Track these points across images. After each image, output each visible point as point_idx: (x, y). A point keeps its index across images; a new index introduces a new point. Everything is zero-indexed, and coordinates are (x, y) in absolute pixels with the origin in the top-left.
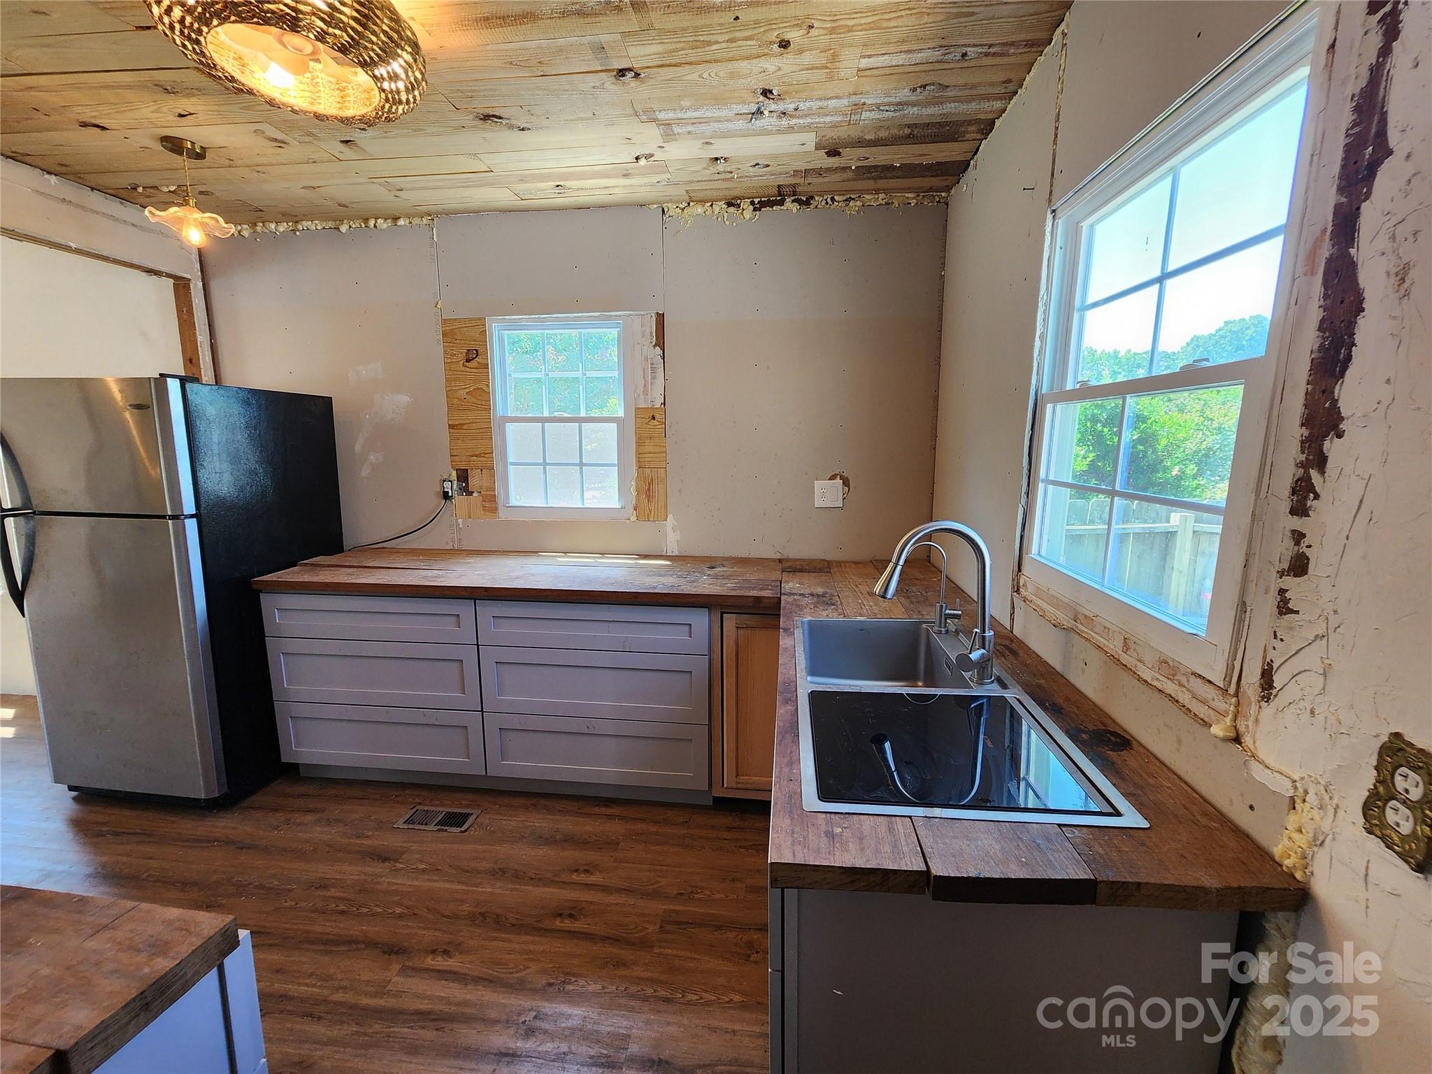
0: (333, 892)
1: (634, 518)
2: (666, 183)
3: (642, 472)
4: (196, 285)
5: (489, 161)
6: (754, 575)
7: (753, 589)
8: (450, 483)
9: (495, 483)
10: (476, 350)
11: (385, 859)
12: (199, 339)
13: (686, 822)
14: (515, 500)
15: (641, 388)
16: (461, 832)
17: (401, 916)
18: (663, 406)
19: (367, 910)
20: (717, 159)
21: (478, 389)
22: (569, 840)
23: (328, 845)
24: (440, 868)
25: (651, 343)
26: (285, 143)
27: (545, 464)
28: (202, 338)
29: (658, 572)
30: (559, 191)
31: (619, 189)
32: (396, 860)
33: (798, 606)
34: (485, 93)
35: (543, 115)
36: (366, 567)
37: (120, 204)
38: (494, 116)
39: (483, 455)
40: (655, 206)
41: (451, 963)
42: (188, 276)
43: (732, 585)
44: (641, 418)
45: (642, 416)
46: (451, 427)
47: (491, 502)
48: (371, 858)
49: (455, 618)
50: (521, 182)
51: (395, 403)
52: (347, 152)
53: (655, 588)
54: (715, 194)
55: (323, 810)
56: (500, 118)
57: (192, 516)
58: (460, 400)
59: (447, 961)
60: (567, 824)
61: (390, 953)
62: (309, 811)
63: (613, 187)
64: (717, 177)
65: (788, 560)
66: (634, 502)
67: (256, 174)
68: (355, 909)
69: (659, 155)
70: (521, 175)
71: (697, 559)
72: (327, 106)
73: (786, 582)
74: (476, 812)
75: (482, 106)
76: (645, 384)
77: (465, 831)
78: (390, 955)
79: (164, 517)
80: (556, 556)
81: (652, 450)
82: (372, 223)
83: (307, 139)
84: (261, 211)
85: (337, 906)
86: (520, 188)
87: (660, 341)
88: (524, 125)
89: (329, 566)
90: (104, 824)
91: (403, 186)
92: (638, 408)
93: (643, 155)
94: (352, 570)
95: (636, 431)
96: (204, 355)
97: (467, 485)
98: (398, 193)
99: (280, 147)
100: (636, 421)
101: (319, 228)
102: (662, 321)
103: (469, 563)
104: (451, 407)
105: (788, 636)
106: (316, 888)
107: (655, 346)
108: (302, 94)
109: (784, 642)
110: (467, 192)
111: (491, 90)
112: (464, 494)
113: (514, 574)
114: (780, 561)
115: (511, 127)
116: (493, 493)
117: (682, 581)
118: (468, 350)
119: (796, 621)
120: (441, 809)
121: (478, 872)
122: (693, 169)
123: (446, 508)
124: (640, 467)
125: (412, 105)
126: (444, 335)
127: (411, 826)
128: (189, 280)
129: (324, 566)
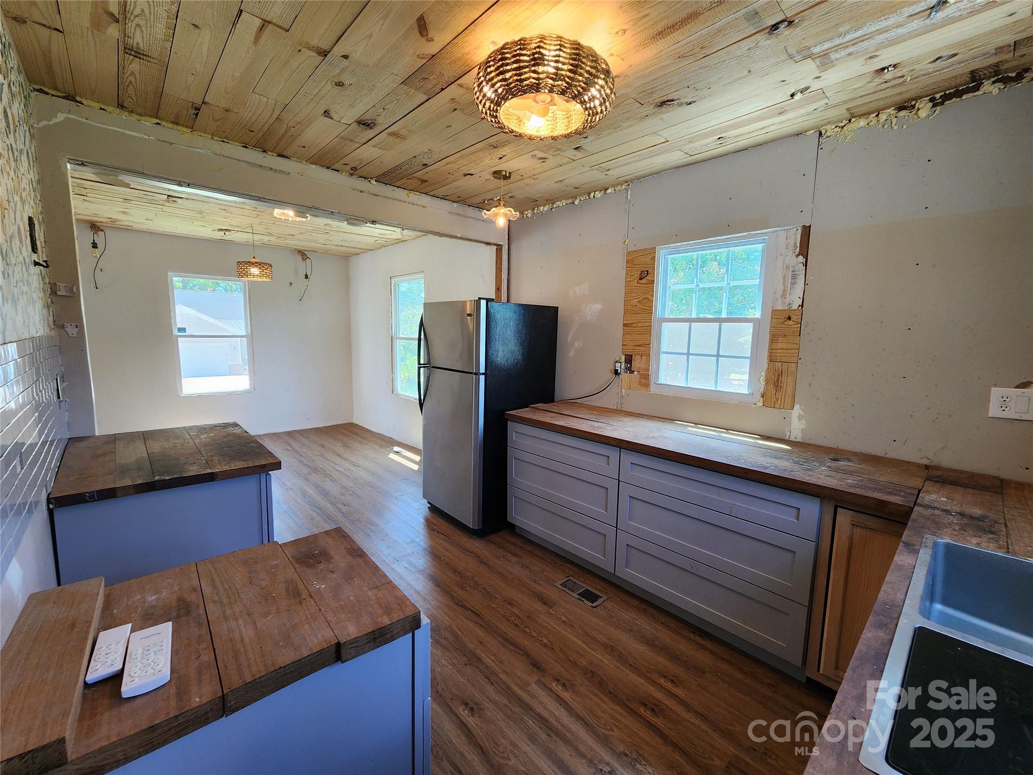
0: (515, 610)
1: (760, 404)
2: (823, 108)
3: (772, 365)
4: (505, 248)
5: (666, 134)
6: (886, 477)
7: (879, 491)
8: (620, 364)
9: (649, 366)
10: (647, 271)
11: (545, 604)
12: (503, 276)
13: (774, 686)
14: (662, 380)
15: (780, 293)
16: (592, 606)
17: (545, 645)
18: (800, 308)
19: (529, 631)
20: (883, 69)
21: (645, 298)
22: (663, 649)
23: (519, 580)
24: (574, 625)
25: (795, 252)
26: (546, 159)
27: (688, 354)
28: (504, 276)
29: (776, 454)
30: (720, 142)
31: (776, 126)
32: (551, 607)
33: (936, 523)
34: (660, 87)
35: (706, 87)
36: (562, 414)
37: (478, 211)
38: (668, 101)
39: (643, 345)
40: (812, 132)
41: (566, 695)
42: (502, 243)
43: (852, 482)
44: (777, 318)
45: (778, 317)
46: (625, 325)
47: (645, 380)
48: (538, 599)
49: (606, 458)
50: (689, 143)
51: (593, 309)
52: (578, 154)
53: (766, 468)
54: (882, 103)
55: (521, 557)
56: (673, 100)
57: (483, 374)
58: (632, 306)
59: (564, 692)
60: (665, 636)
61: (534, 666)
62: (515, 555)
63: (768, 126)
64: (884, 86)
65: (937, 468)
66: (762, 390)
67: (533, 180)
68: (523, 627)
69: (816, 85)
70: (688, 138)
71: (822, 449)
72: (561, 129)
73: (927, 492)
74: (604, 597)
75: (658, 97)
76: (784, 289)
77: (594, 607)
78: (534, 667)
79: (471, 373)
80: (688, 426)
81: (785, 347)
82: (592, 196)
83: (557, 153)
84: (537, 201)
85: (515, 620)
86: (688, 148)
87: (804, 250)
88: (690, 100)
89: (543, 410)
90: (435, 525)
91: (609, 167)
92: (775, 310)
93: (798, 91)
94: (554, 414)
95: (770, 330)
96: (504, 285)
97: (631, 366)
98: (607, 173)
99: (544, 162)
100: (771, 321)
101: (564, 204)
102: (808, 232)
103: (623, 421)
104: (626, 312)
105: (909, 553)
106: (508, 603)
107: (797, 256)
108: (547, 127)
109: (901, 558)
110: (650, 161)
111: (665, 83)
112: (628, 372)
113: (650, 435)
114: (927, 467)
115: (680, 105)
116: (647, 373)
117: (796, 467)
118: (642, 271)
119: (926, 539)
120: (584, 585)
121: (597, 641)
122: (856, 86)
123: (614, 382)
124: (771, 360)
125: (605, 113)
126: (627, 262)
127: (564, 588)
128: (502, 245)
129: (541, 410)
